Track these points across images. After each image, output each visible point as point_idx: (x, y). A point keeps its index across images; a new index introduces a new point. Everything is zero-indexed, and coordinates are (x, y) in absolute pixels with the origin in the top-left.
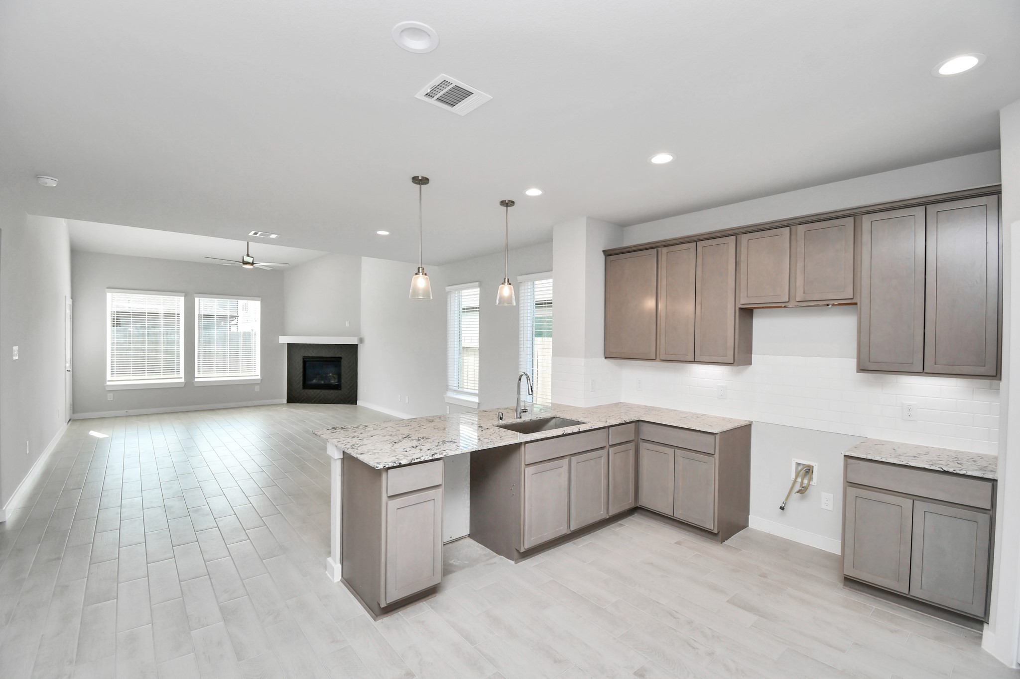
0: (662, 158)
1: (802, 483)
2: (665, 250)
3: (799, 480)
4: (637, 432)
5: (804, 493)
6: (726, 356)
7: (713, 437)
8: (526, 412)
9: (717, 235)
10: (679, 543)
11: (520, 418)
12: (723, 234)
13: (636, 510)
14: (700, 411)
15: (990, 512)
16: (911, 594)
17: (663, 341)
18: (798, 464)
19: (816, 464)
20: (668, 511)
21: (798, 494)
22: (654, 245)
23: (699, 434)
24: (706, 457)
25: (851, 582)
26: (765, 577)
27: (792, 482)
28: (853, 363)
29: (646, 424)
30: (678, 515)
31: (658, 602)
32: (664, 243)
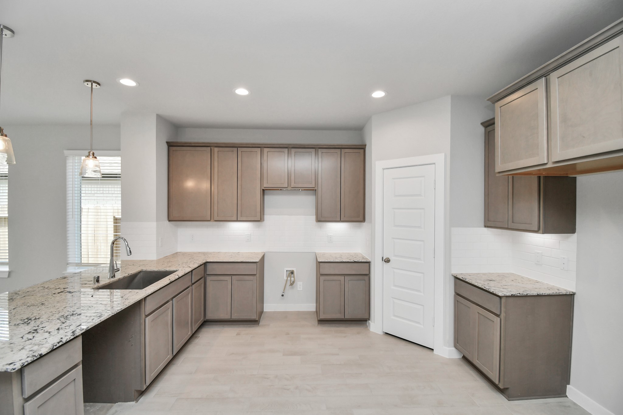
0: (242, 92)
1: (291, 280)
2: (216, 149)
3: (289, 279)
4: (205, 270)
5: (293, 285)
6: (256, 217)
7: (255, 264)
8: (118, 271)
9: (250, 146)
10: (238, 334)
11: (114, 276)
12: (254, 146)
13: (206, 323)
14: (236, 251)
15: (368, 275)
16: (345, 318)
17: (216, 208)
18: (287, 271)
19: (295, 269)
20: (227, 317)
21: (290, 286)
22: (208, 145)
23: (247, 264)
24: (251, 277)
25: (322, 322)
26: (288, 334)
27: (286, 281)
28: (314, 217)
29: (211, 264)
30: (235, 317)
31: (253, 375)
32: (216, 145)
